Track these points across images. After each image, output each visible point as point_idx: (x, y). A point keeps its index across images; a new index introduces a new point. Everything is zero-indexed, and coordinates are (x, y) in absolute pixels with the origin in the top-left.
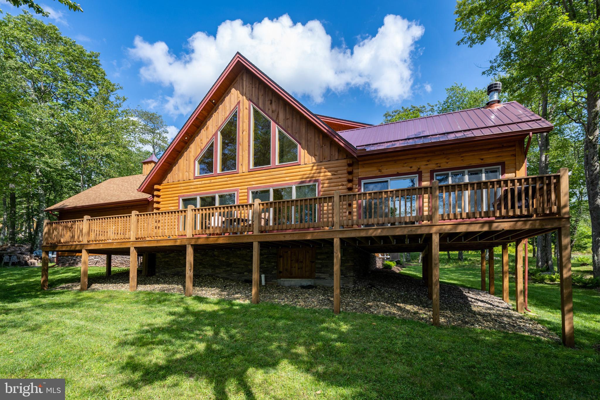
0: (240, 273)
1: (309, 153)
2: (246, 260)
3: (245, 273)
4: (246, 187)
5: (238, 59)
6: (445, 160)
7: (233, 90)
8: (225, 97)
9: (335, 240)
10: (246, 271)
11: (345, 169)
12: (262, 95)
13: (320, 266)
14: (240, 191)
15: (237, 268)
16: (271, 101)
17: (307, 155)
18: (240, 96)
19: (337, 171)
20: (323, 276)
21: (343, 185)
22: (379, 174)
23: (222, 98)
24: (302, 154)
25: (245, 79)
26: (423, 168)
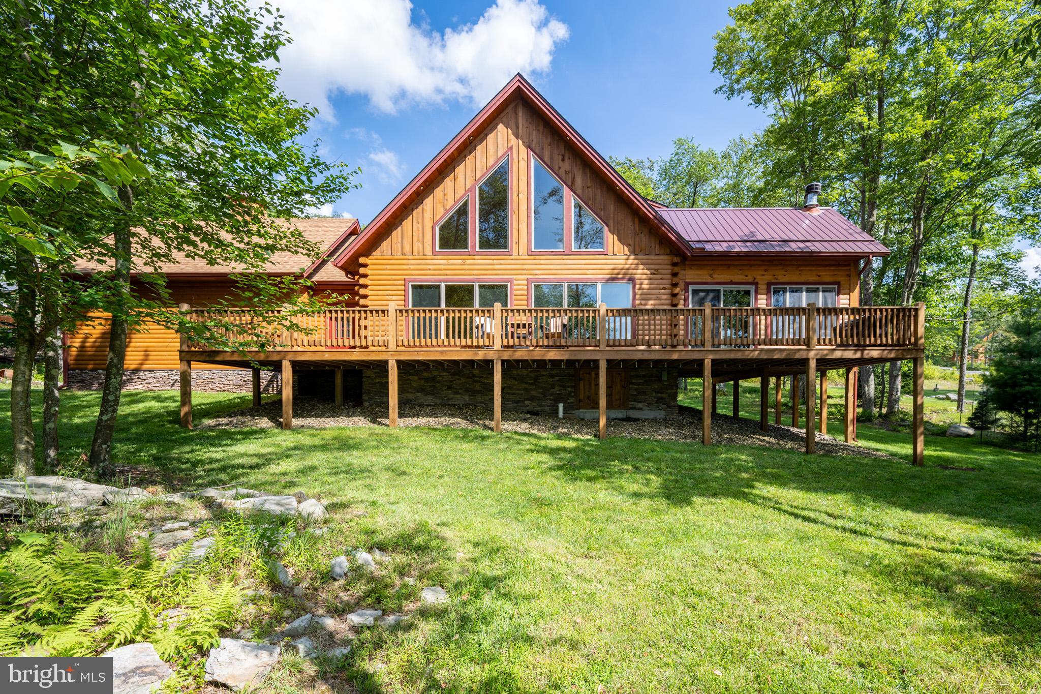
0: (518, 402)
1: (619, 240)
2: (527, 383)
3: (526, 402)
4: (526, 277)
5: (518, 84)
6: (783, 272)
7: (501, 127)
8: (487, 135)
9: (706, 361)
10: (527, 400)
11: (668, 270)
12: (550, 145)
13: (635, 393)
14: (515, 282)
15: (513, 394)
16: (563, 156)
17: (617, 242)
18: (512, 137)
19: (657, 270)
20: (640, 405)
21: (665, 289)
22: (710, 280)
23: (482, 135)
24: (611, 241)
25: (520, 114)
26: (759, 279)
